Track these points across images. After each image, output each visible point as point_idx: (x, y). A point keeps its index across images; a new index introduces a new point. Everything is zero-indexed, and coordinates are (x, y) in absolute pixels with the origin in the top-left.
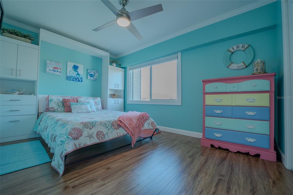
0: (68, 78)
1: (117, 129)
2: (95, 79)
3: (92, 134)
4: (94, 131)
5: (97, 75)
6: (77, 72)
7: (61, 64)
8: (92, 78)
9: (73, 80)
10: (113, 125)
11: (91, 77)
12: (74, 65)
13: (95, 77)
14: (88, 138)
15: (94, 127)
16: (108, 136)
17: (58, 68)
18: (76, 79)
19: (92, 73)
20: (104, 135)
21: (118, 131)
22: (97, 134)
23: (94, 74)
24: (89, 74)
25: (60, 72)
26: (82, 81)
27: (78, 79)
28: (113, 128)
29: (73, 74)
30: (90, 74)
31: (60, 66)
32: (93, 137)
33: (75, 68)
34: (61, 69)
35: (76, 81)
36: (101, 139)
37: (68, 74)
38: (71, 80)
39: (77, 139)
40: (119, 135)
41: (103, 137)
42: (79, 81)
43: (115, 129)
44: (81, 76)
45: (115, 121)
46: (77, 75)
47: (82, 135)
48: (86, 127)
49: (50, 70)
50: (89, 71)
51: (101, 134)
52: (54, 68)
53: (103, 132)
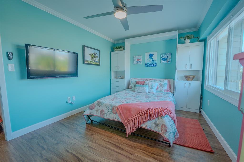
0: (146, 65)
1: (115, 114)
2: (168, 62)
3: (99, 110)
4: (100, 108)
5: (170, 57)
6: (152, 59)
7: (141, 56)
8: (165, 62)
9: (149, 66)
10: (113, 109)
11: (164, 60)
12: (150, 54)
13: (168, 60)
14: (96, 111)
15: (101, 106)
16: (107, 116)
17: (139, 60)
18: (152, 65)
19: (165, 57)
20: (104, 114)
21: (114, 115)
22: (101, 111)
23: (167, 57)
24: (161, 59)
25: (141, 62)
26: (156, 66)
27: (153, 65)
28: (112, 111)
29: (149, 61)
30: (163, 58)
31: (141, 58)
32: (98, 112)
33: (151, 56)
34: (141, 60)
35: (151, 66)
36: (102, 115)
37: (146, 62)
38: (148, 66)
39: (92, 109)
40: (114, 118)
41: (103, 114)
42: (154, 66)
43: (114, 113)
44: (155, 62)
45: (116, 107)
46: (152, 61)
47: (94, 108)
48: (98, 104)
49: (135, 62)
50: (162, 56)
51: (103, 112)
52: (137, 60)
53: (105, 112)
